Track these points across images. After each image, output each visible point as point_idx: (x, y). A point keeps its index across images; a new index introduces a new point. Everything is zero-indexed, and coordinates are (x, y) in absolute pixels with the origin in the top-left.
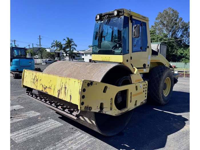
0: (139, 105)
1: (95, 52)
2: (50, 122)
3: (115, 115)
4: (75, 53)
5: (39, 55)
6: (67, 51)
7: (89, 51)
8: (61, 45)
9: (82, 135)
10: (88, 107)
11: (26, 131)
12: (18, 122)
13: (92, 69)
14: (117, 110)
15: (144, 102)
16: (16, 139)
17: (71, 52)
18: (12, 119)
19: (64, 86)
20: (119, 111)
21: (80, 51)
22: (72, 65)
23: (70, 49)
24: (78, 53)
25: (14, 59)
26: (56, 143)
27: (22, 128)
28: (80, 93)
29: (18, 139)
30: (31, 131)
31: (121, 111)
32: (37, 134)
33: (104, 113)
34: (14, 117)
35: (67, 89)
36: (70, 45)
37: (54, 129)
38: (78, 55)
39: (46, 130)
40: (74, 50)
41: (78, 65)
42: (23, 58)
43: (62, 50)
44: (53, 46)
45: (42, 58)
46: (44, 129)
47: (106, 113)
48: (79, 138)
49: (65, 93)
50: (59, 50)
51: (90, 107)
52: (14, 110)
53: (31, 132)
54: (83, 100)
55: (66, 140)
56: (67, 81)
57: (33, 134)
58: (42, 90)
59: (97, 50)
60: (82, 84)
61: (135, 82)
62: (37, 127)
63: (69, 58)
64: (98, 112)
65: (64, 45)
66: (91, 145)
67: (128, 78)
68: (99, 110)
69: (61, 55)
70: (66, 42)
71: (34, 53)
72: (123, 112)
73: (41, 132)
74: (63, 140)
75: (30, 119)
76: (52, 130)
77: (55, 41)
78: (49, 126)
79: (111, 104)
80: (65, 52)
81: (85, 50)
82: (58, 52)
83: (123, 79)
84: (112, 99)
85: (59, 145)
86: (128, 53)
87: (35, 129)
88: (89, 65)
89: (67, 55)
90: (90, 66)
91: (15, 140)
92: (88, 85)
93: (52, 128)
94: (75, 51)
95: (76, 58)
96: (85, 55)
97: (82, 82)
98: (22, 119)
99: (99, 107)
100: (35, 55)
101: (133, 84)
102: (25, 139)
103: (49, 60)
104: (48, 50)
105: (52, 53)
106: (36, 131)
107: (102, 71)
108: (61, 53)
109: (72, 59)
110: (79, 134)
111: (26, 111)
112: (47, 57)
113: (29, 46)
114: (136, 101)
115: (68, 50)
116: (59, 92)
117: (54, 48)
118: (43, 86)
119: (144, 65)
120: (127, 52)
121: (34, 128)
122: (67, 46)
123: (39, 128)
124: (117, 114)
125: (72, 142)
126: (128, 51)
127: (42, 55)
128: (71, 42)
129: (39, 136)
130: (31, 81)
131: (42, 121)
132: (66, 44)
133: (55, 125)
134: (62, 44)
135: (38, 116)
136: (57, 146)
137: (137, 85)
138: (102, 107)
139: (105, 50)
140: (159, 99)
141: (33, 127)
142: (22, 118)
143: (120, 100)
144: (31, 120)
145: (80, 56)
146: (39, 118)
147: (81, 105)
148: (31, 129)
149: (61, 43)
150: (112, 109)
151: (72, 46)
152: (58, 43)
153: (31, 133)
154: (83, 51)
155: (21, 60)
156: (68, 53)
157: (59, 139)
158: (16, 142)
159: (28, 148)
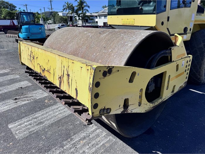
0: (177, 91)
1: (111, 12)
2: (58, 108)
3: (145, 112)
4: (87, 16)
5: (52, 20)
6: (79, 14)
7: (103, 12)
8: (73, 8)
9: (98, 131)
10: (104, 109)
11: (30, 120)
12: (23, 106)
13: (109, 40)
14: (148, 104)
15: (183, 86)
16: (17, 132)
17: (84, 15)
18: (17, 101)
19: (66, 73)
20: (150, 104)
21: (94, 13)
22: (80, 33)
23: (83, 11)
24: (91, 16)
25: (24, 25)
26: (65, 143)
27: (26, 116)
28: (90, 89)
29: (19, 133)
30: (35, 120)
31: (154, 104)
32: (42, 125)
33: (129, 112)
34: (19, 99)
35: (70, 78)
36: (83, 6)
37: (63, 118)
38: (91, 18)
39: (53, 119)
40: (87, 12)
41: (88, 34)
42: (32, 24)
43: (75, 13)
44: (65, 9)
45: (55, 23)
46: (51, 118)
47: (133, 112)
48: (93, 135)
49: (69, 83)
50: (71, 13)
51: (108, 109)
52: (21, 88)
53: (36, 122)
54: (96, 101)
55: (76, 138)
56: (70, 64)
57: (37, 125)
58: (41, 73)
59: (115, 9)
60: (93, 74)
61: (177, 58)
62: (43, 115)
63: (82, 22)
64: (120, 113)
65: (76, 7)
66: (110, 150)
67: (166, 53)
68: (122, 110)
69: (74, 19)
70: (78, 4)
71: (46, 18)
72: (155, 105)
73: (47, 123)
74: (73, 137)
75: (36, 101)
76: (60, 120)
77: (67, 3)
78: (57, 113)
79: (141, 97)
80: (78, 15)
81: (98, 12)
82: (70, 15)
83: (160, 55)
84: (141, 90)
85: (67, 146)
86: (165, 11)
87: (40, 118)
88: (104, 33)
89: (79, 19)
90: (106, 36)
91: (16, 134)
92: (105, 74)
93: (60, 116)
94: (88, 14)
95: (89, 21)
96: (98, 17)
97: (93, 71)
98: (27, 102)
99: (122, 106)
100: (48, 20)
101: (173, 61)
102: (26, 133)
103: (62, 25)
104: (61, 14)
105: (64, 17)
106: (41, 121)
107: (127, 45)
108: (74, 17)
109: (86, 23)
110: (93, 128)
111: (33, 90)
112: (60, 21)
113: (41, 10)
114: (174, 86)
115: (80, 12)
116: (61, 79)
117: (66, 11)
118: (40, 67)
119: (185, 29)
120: (163, 9)
121: (39, 116)
122: (80, 8)
123: (45, 116)
124: (148, 109)
125: (84, 141)
126: (165, 7)
127: (54, 19)
128: (83, 2)
129: (44, 129)
130: (28, 58)
131: (49, 106)
132: (78, 5)
133: (64, 111)
134: (74, 6)
135: (45, 98)
136: (65, 148)
137: (178, 62)
138: (126, 105)
139: (127, 7)
140: (199, 77)
141: (38, 114)
142: (28, 100)
143: (152, 88)
144: (38, 104)
145: (93, 19)
146: (46, 101)
147: (93, 109)
148: (36, 118)
149: (72, 5)
150: (141, 104)
151: (84, 8)
152: (70, 6)
153: (35, 124)
154: (97, 13)
155: (31, 26)
156: (81, 16)
157: (68, 136)
158: (16, 137)
159: (30, 148)
